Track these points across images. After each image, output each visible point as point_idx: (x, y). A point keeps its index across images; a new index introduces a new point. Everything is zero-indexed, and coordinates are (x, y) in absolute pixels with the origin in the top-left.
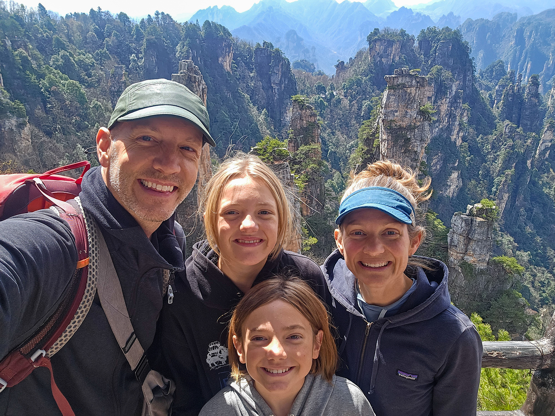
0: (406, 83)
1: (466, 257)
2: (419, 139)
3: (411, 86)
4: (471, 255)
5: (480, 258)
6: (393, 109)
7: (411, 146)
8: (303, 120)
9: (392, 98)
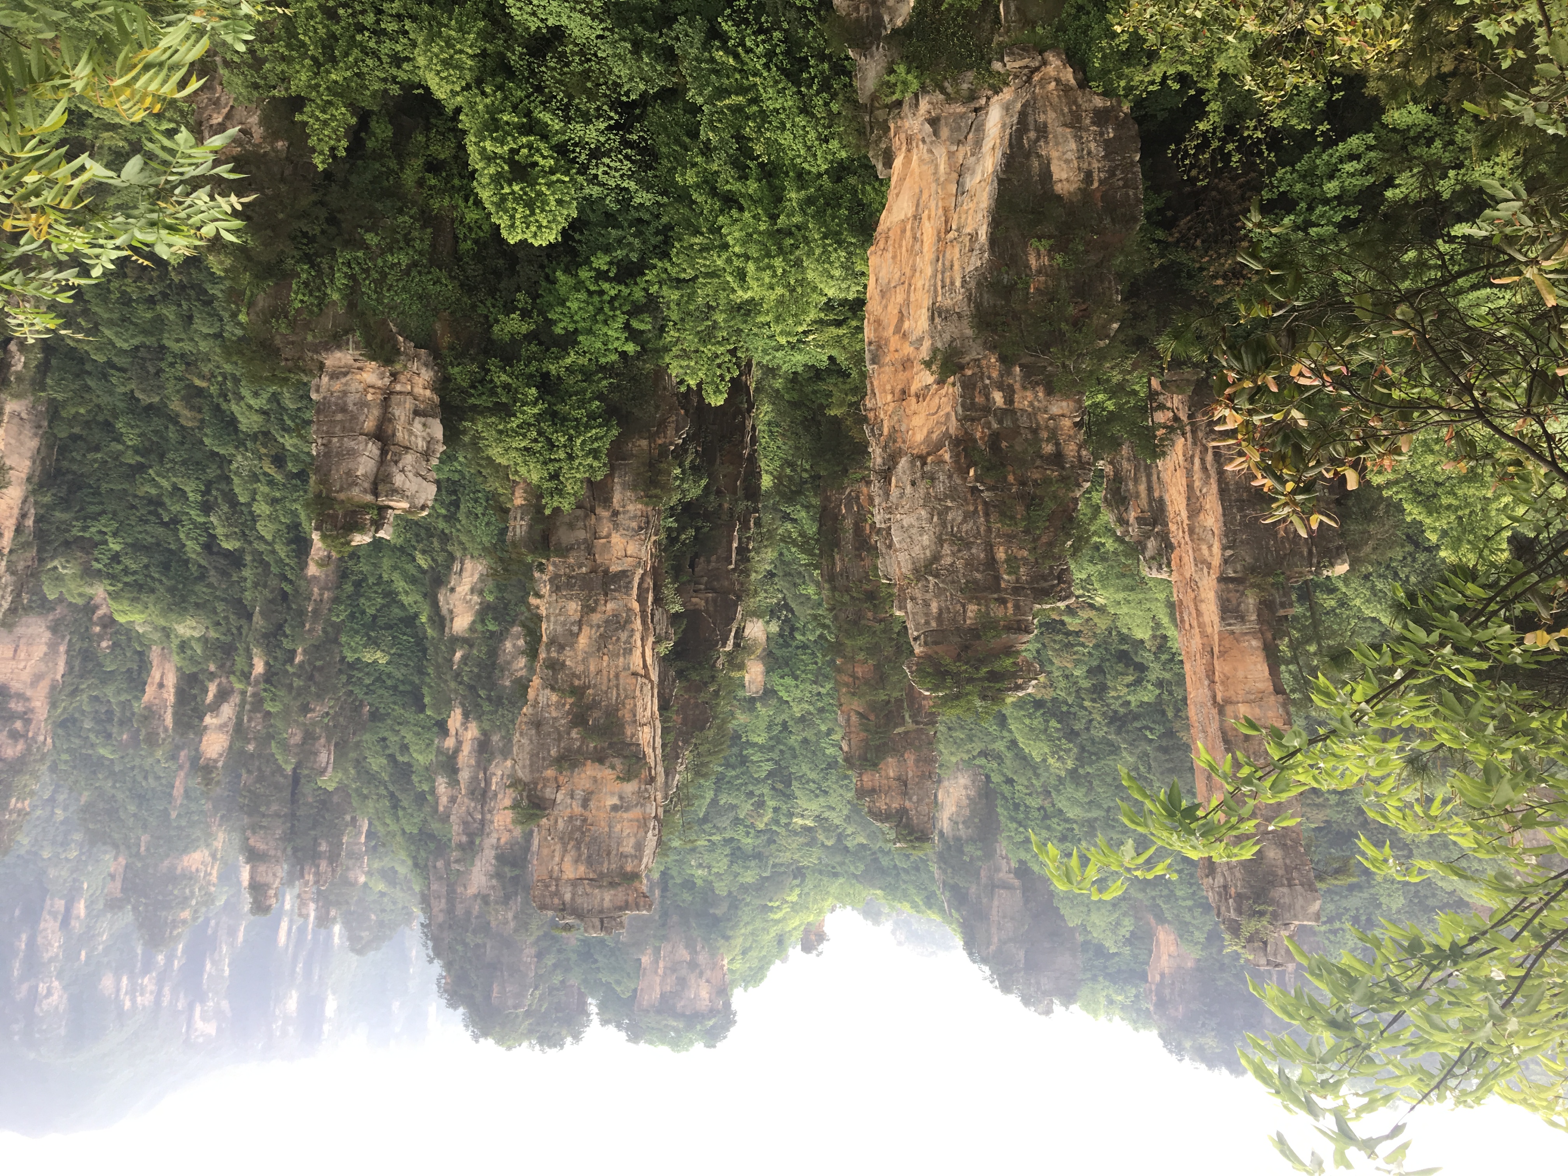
1: (387, 381)
2: (546, 729)
3: (575, 883)
4: (371, 390)
5: (344, 380)
6: (625, 815)
7: (567, 707)
8: (898, 779)
9: (628, 847)
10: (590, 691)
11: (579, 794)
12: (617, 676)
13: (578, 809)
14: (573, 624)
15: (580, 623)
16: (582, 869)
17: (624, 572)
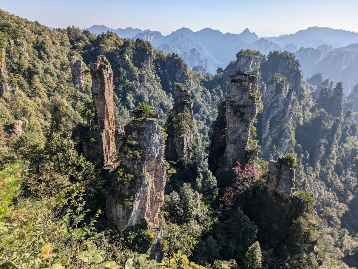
0: (242, 79)
1: (277, 190)
3: (245, 81)
4: (280, 188)
5: (286, 191)
6: (234, 94)
7: (245, 117)
8: (182, 98)
9: (234, 88)
10: (240, 120)
11: (243, 99)
12: (234, 123)
13: (244, 96)
14: (243, 134)
15: (241, 134)
16: (244, 84)
17: (231, 144)
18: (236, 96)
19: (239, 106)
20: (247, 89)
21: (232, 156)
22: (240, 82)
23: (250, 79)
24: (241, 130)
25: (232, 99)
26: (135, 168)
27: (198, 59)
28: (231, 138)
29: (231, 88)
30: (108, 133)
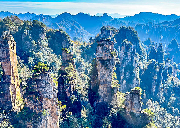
0: (105, 44)
2: (111, 64)
4: (134, 109)
5: (137, 110)
6: (100, 53)
7: (109, 67)
10: (106, 69)
12: (102, 71)
13: (107, 54)
15: (107, 78)
16: (106, 46)
17: (101, 84)
18: (102, 54)
19: (104, 60)
20: (108, 49)
21: (103, 92)
22: (103, 45)
23: (109, 43)
24: (107, 75)
25: (100, 56)
26: (36, 108)
27: (77, 32)
28: (101, 80)
29: (99, 49)
30: (14, 85)
